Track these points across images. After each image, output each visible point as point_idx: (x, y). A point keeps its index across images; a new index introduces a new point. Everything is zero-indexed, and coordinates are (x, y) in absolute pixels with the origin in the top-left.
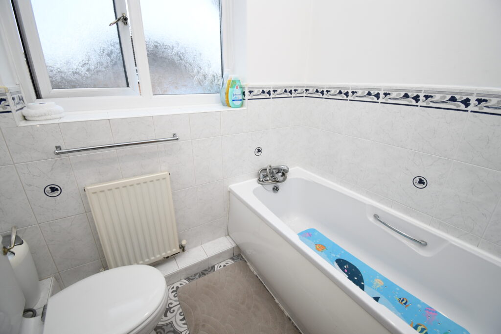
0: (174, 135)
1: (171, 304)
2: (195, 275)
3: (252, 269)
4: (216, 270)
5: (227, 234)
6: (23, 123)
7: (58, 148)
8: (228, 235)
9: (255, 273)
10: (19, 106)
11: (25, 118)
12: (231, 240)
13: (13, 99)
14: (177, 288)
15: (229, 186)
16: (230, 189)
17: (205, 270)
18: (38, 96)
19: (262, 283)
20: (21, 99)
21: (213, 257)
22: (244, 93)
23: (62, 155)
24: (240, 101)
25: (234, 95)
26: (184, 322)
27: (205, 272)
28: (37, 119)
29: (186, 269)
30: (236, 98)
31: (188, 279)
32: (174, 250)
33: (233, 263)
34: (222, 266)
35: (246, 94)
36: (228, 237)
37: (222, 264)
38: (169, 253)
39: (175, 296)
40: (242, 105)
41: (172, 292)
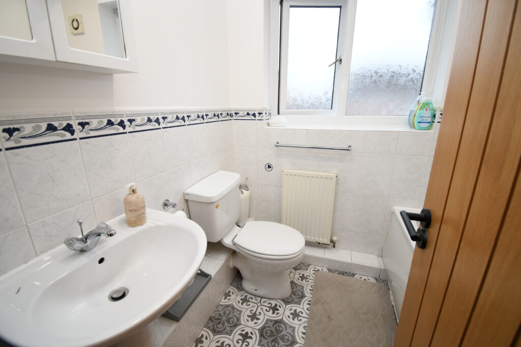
0: (350, 146)
1: (309, 276)
2: (336, 271)
3: (392, 298)
4: (355, 277)
5: (380, 254)
6: (267, 127)
7: (278, 143)
8: (382, 257)
9: (393, 303)
10: (268, 118)
11: (268, 124)
12: (381, 262)
13: (266, 113)
14: (318, 270)
15: (394, 207)
16: (394, 210)
17: (346, 272)
18: (279, 113)
19: (395, 315)
20: (270, 114)
21: (356, 265)
22: (434, 116)
23: (279, 147)
24: (429, 124)
25: (421, 117)
26: (311, 292)
27: (345, 274)
28: (273, 125)
29: (330, 260)
30: (423, 120)
31: (329, 270)
32: (325, 240)
33: (374, 283)
34: (363, 279)
35: (436, 116)
36: (380, 258)
37: (364, 278)
38: (321, 240)
39: (313, 274)
40: (429, 128)
41: (313, 270)
